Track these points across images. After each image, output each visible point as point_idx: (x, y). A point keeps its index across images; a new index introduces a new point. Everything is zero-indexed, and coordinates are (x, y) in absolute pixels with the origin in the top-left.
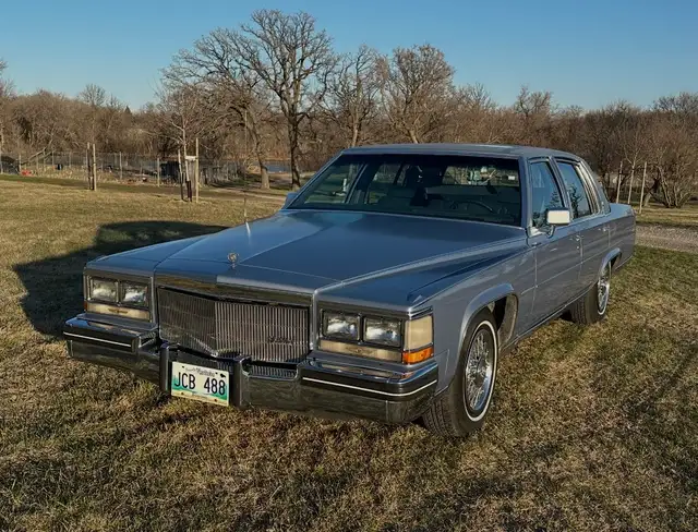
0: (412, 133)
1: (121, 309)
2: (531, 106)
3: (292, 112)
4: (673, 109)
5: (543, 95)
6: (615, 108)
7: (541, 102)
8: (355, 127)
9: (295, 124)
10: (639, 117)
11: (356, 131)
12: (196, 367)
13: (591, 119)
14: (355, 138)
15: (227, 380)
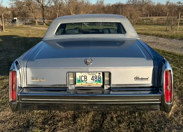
0: (71, 10)
2: (100, 3)
3: (42, 6)
4: (131, 3)
5: (102, 1)
6: (118, 3)
7: (102, 3)
8: (58, 9)
9: (43, 9)
10: (123, 5)
11: (58, 10)
13: (113, 6)
14: (58, 12)
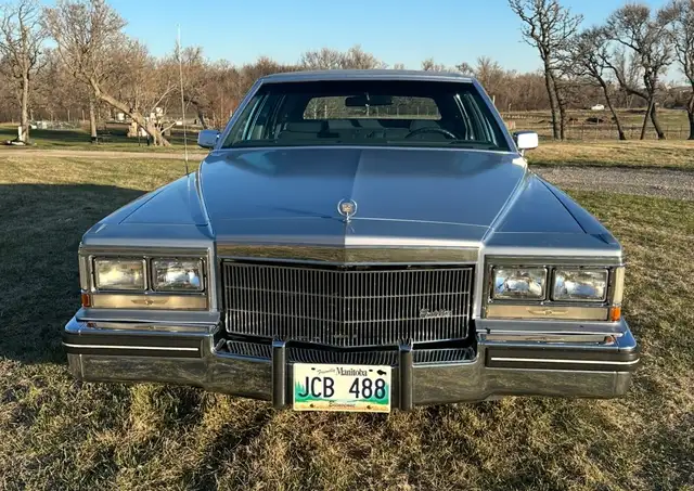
1: (153, 299)
2: (186, 58)
7: (194, 56)
8: (26, 77)
12: (334, 366)
15: (388, 379)
